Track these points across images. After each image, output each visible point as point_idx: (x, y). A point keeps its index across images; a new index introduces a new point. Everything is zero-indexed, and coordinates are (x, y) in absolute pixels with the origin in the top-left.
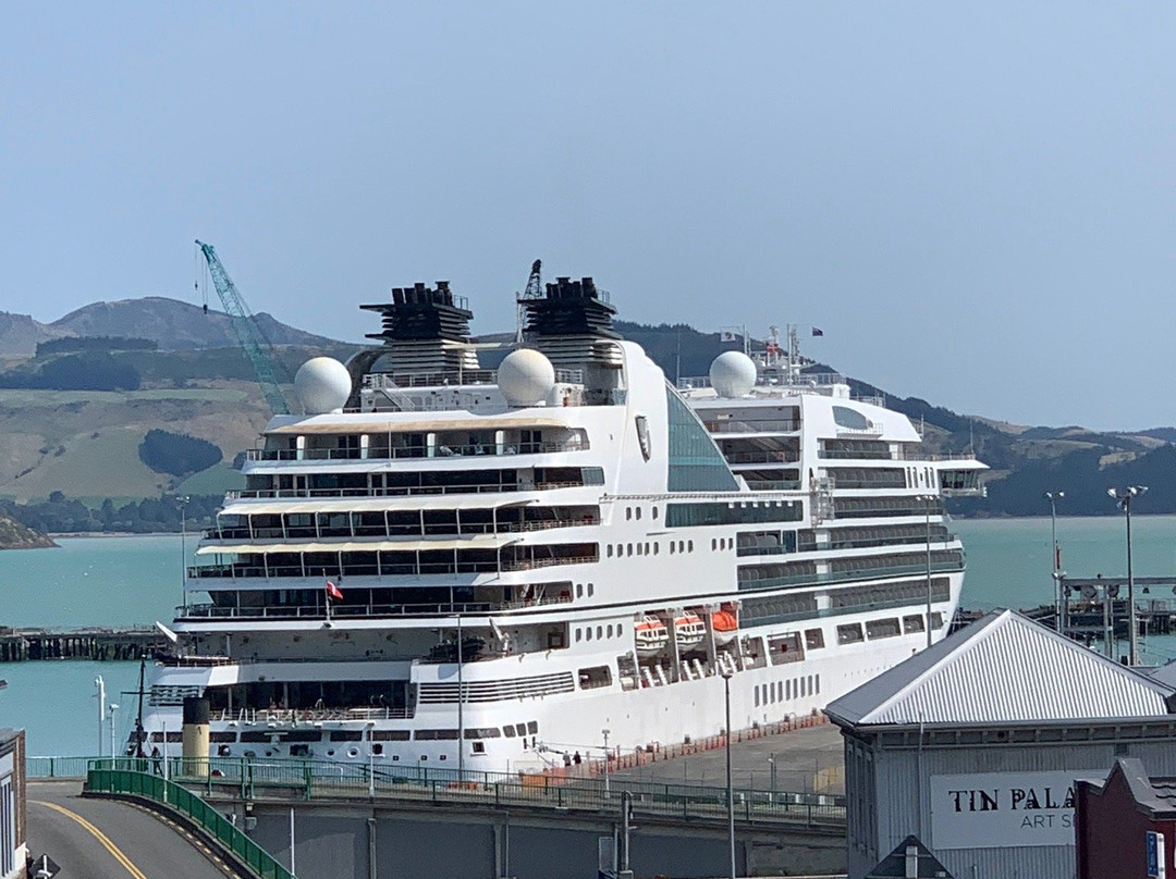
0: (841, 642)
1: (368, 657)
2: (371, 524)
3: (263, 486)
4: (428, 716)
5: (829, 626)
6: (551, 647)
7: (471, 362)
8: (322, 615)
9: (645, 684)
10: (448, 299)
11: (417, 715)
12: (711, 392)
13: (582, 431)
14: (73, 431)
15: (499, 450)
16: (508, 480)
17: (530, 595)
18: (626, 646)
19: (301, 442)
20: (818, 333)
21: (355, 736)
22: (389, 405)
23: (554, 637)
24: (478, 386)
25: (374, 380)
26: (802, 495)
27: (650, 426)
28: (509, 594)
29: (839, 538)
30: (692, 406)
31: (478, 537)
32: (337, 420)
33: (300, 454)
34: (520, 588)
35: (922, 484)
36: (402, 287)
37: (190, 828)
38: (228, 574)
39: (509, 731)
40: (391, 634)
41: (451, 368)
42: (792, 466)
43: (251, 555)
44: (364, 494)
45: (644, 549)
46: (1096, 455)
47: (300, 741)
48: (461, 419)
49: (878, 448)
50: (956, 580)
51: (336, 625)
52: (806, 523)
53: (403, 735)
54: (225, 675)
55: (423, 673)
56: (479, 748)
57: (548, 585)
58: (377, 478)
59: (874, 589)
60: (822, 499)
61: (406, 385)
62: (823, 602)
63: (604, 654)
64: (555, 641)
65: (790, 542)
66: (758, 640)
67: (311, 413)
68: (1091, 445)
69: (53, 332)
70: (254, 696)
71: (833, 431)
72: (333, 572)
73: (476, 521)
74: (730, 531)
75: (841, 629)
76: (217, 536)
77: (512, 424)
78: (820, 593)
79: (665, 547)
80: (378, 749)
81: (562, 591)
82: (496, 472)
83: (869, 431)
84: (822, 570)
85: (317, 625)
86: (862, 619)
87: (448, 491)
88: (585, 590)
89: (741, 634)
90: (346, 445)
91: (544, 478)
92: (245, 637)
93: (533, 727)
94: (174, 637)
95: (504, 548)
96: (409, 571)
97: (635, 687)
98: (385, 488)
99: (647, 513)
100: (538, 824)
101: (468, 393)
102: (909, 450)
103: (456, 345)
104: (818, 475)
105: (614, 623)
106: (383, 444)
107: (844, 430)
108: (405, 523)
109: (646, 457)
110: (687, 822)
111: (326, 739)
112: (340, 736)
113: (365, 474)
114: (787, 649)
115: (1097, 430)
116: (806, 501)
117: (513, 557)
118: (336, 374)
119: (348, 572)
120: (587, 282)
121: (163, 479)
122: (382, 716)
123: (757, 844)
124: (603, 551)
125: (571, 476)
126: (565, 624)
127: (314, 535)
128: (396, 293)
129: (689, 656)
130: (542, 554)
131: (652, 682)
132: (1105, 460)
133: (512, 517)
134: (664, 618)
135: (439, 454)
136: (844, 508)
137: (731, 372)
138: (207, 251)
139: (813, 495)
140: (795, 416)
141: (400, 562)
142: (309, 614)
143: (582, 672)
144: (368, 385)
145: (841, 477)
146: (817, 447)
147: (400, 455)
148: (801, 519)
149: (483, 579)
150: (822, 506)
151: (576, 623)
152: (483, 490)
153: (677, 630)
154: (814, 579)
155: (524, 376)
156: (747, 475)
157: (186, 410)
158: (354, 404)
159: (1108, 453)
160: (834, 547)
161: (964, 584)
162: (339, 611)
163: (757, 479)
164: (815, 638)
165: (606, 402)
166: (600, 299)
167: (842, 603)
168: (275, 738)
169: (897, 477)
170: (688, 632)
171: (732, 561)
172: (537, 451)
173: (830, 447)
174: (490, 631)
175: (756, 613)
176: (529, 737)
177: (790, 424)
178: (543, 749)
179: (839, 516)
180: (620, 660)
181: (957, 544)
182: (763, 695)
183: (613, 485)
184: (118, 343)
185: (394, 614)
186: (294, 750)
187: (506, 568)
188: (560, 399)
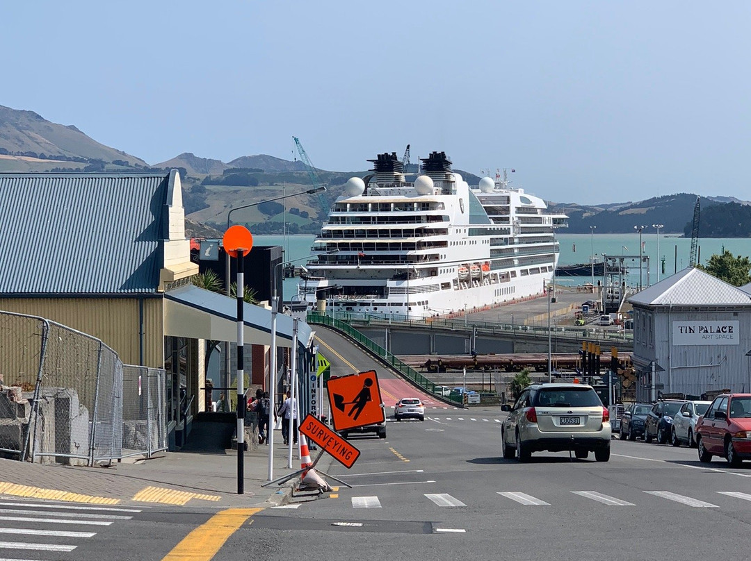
0: (522, 275)
1: (372, 278)
2: (373, 233)
3: (335, 220)
4: (392, 298)
5: (518, 270)
6: (432, 276)
7: (403, 180)
8: (356, 264)
9: (461, 288)
10: (396, 158)
11: (389, 297)
12: (479, 190)
13: (443, 203)
14: (236, 200)
15: (415, 209)
16: (417, 219)
17: (426, 258)
18: (455, 276)
19: (348, 205)
20: (514, 171)
21: (368, 304)
22: (376, 194)
23: (433, 272)
24: (405, 188)
25: (372, 185)
26: (510, 226)
27: (464, 202)
28: (418, 258)
29: (521, 240)
30: (476, 195)
31: (409, 238)
32: (360, 198)
33: (348, 210)
34: (422, 256)
35: (547, 223)
36: (381, 154)
37: (344, 334)
38: (324, 250)
39: (419, 303)
40: (379, 271)
41: (397, 182)
42: (507, 216)
43: (331, 243)
44: (370, 223)
45: (461, 243)
46: (581, 213)
47: (349, 306)
48: (402, 199)
49: (533, 210)
50: (557, 255)
51: (361, 267)
52: (511, 236)
53: (384, 304)
54: (324, 283)
55: (391, 284)
56: (410, 309)
57: (432, 255)
58: (374, 218)
59: (531, 258)
60: (516, 227)
61: (383, 187)
62: (516, 262)
63: (449, 278)
64: (433, 273)
65: (506, 241)
66: (496, 274)
67: (351, 196)
68: (580, 210)
69: (228, 166)
70: (333, 291)
71: (520, 204)
72: (360, 249)
73: (408, 233)
74: (488, 237)
75: (522, 271)
76: (321, 237)
77: (419, 201)
78: (515, 259)
79: (468, 243)
80: (376, 309)
81: (436, 257)
82: (414, 217)
83: (531, 205)
84: (516, 251)
85: (355, 267)
86: (528, 267)
87: (399, 223)
88: (443, 257)
89: (491, 272)
90: (364, 207)
91: (430, 219)
92: (330, 271)
93: (427, 302)
94: (307, 271)
95: (418, 242)
96: (386, 249)
97: (458, 289)
98: (376, 221)
99: (462, 231)
100: (445, 334)
101: (403, 190)
102: (544, 211)
103: (398, 174)
104: (516, 219)
105: (452, 268)
106: (376, 207)
107: (523, 204)
108: (384, 233)
109: (463, 212)
110: (494, 335)
111: (358, 305)
112: (363, 304)
113: (370, 217)
114: (505, 277)
115: (582, 205)
116: (511, 228)
117: (421, 245)
118: (359, 183)
119: (365, 250)
120: (443, 153)
121: (266, 216)
122: (377, 298)
123: (517, 343)
124: (449, 243)
125: (438, 218)
126: (437, 268)
127: (353, 237)
128: (379, 156)
129: (474, 279)
130: (430, 244)
131: (463, 288)
132: (585, 215)
133: (420, 232)
134: (467, 266)
135: (395, 210)
136: (524, 230)
137: (486, 183)
138: (296, 140)
139: (514, 226)
140: (508, 199)
141: (382, 246)
142: (352, 263)
143: (442, 284)
144: (369, 187)
145: (523, 220)
146: (515, 210)
147: (382, 210)
148: (509, 233)
149: (411, 253)
150: (516, 230)
151: (440, 267)
152: (410, 223)
153: (471, 271)
154: (513, 254)
155: (423, 185)
156: (494, 219)
157: (273, 193)
158: (365, 193)
159: (585, 212)
160: (520, 243)
161: (560, 257)
162: (362, 263)
163: (497, 220)
164: (514, 273)
165: (448, 194)
166: (447, 159)
167: (522, 262)
168: (341, 304)
169: (539, 220)
170: (475, 272)
171: (488, 247)
172: (428, 210)
173: (519, 210)
174: (413, 270)
175: (496, 265)
176: (425, 306)
177: (506, 202)
178: (430, 310)
179: (522, 233)
180: (453, 280)
181: (558, 243)
182: (497, 293)
183: (452, 222)
184: (251, 170)
185: (381, 264)
186: (347, 309)
187: (418, 249)
188: (434, 192)
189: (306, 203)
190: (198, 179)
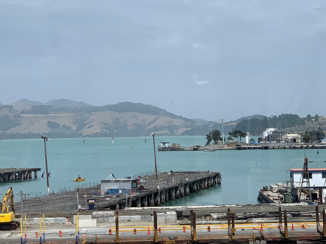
14: (35, 121)
189: (71, 122)
190: (19, 111)
